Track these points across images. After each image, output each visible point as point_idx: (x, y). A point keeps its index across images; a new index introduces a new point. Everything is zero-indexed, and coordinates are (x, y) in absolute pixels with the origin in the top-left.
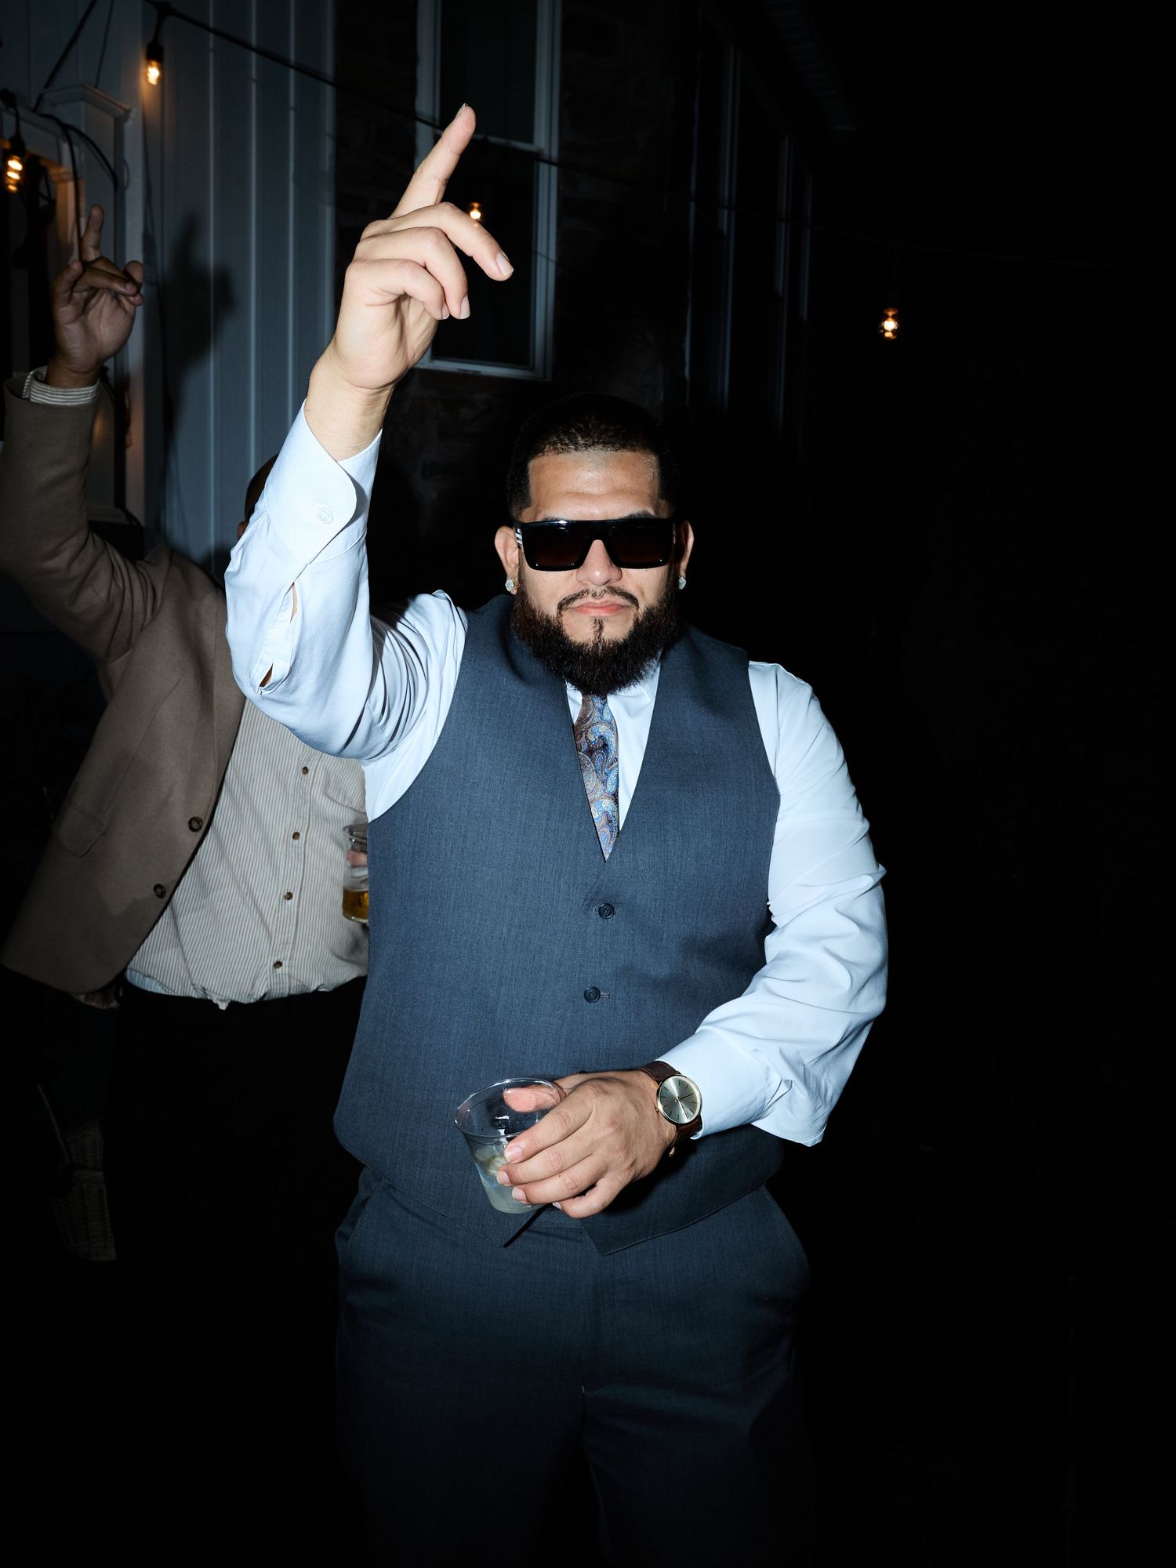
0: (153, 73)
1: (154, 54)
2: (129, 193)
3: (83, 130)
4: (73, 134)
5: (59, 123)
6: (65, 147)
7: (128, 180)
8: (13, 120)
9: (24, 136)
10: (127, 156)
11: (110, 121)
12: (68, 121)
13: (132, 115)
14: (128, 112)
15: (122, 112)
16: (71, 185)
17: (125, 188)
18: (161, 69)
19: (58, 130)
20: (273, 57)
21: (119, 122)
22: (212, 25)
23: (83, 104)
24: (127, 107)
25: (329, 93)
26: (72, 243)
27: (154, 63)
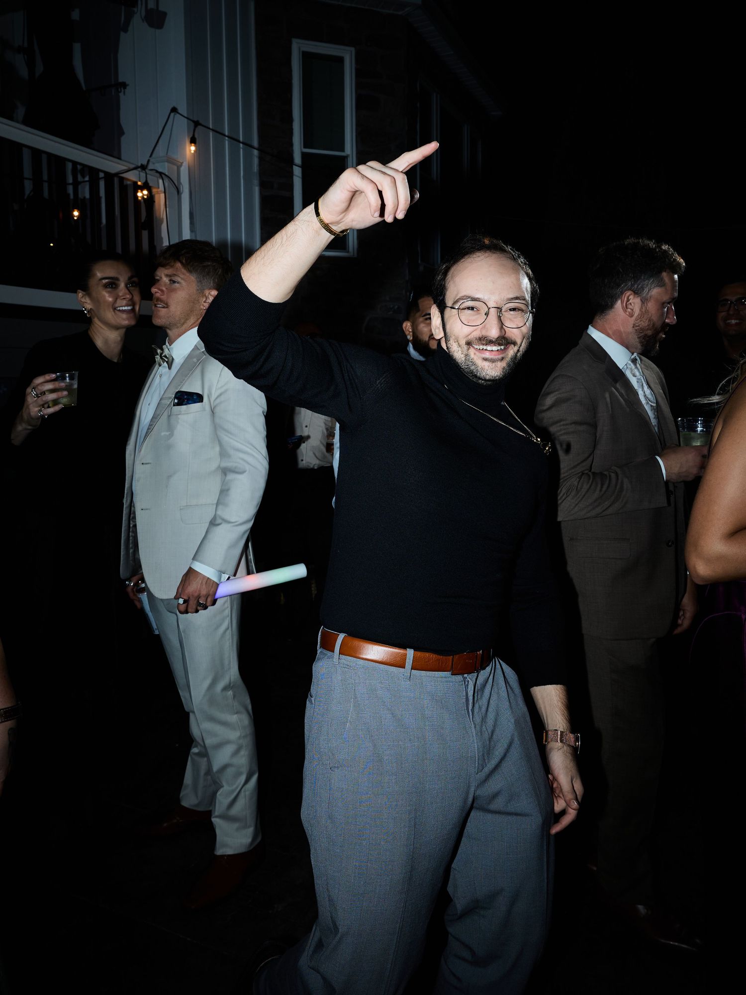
0: (193, 148)
1: (193, 141)
2: (183, 196)
3: (167, 174)
4: (163, 176)
5: (157, 172)
6: (161, 181)
7: (183, 191)
8: (145, 174)
9: (149, 181)
10: (182, 181)
11: (175, 168)
12: (160, 170)
13: (184, 164)
14: (182, 163)
15: (180, 164)
16: (162, 195)
17: (181, 194)
18: (195, 146)
19: (158, 175)
20: (234, 139)
21: (179, 168)
22: (211, 127)
23: (166, 163)
24: (181, 162)
25: (256, 152)
26: (163, 219)
27: (193, 144)
